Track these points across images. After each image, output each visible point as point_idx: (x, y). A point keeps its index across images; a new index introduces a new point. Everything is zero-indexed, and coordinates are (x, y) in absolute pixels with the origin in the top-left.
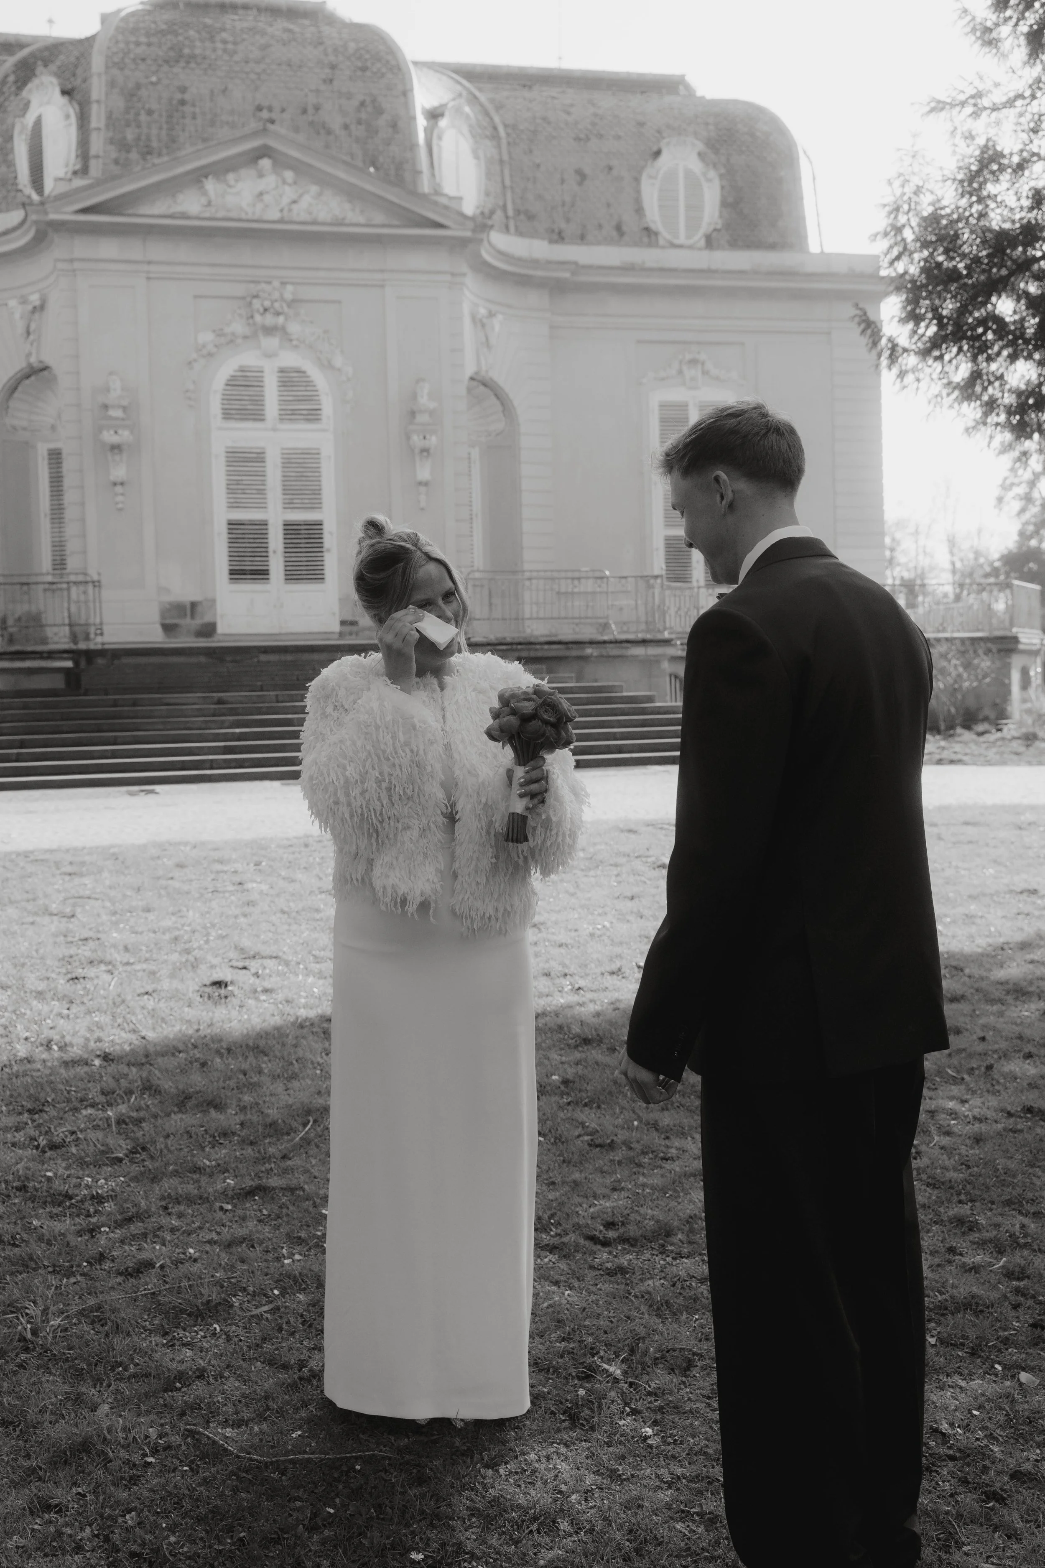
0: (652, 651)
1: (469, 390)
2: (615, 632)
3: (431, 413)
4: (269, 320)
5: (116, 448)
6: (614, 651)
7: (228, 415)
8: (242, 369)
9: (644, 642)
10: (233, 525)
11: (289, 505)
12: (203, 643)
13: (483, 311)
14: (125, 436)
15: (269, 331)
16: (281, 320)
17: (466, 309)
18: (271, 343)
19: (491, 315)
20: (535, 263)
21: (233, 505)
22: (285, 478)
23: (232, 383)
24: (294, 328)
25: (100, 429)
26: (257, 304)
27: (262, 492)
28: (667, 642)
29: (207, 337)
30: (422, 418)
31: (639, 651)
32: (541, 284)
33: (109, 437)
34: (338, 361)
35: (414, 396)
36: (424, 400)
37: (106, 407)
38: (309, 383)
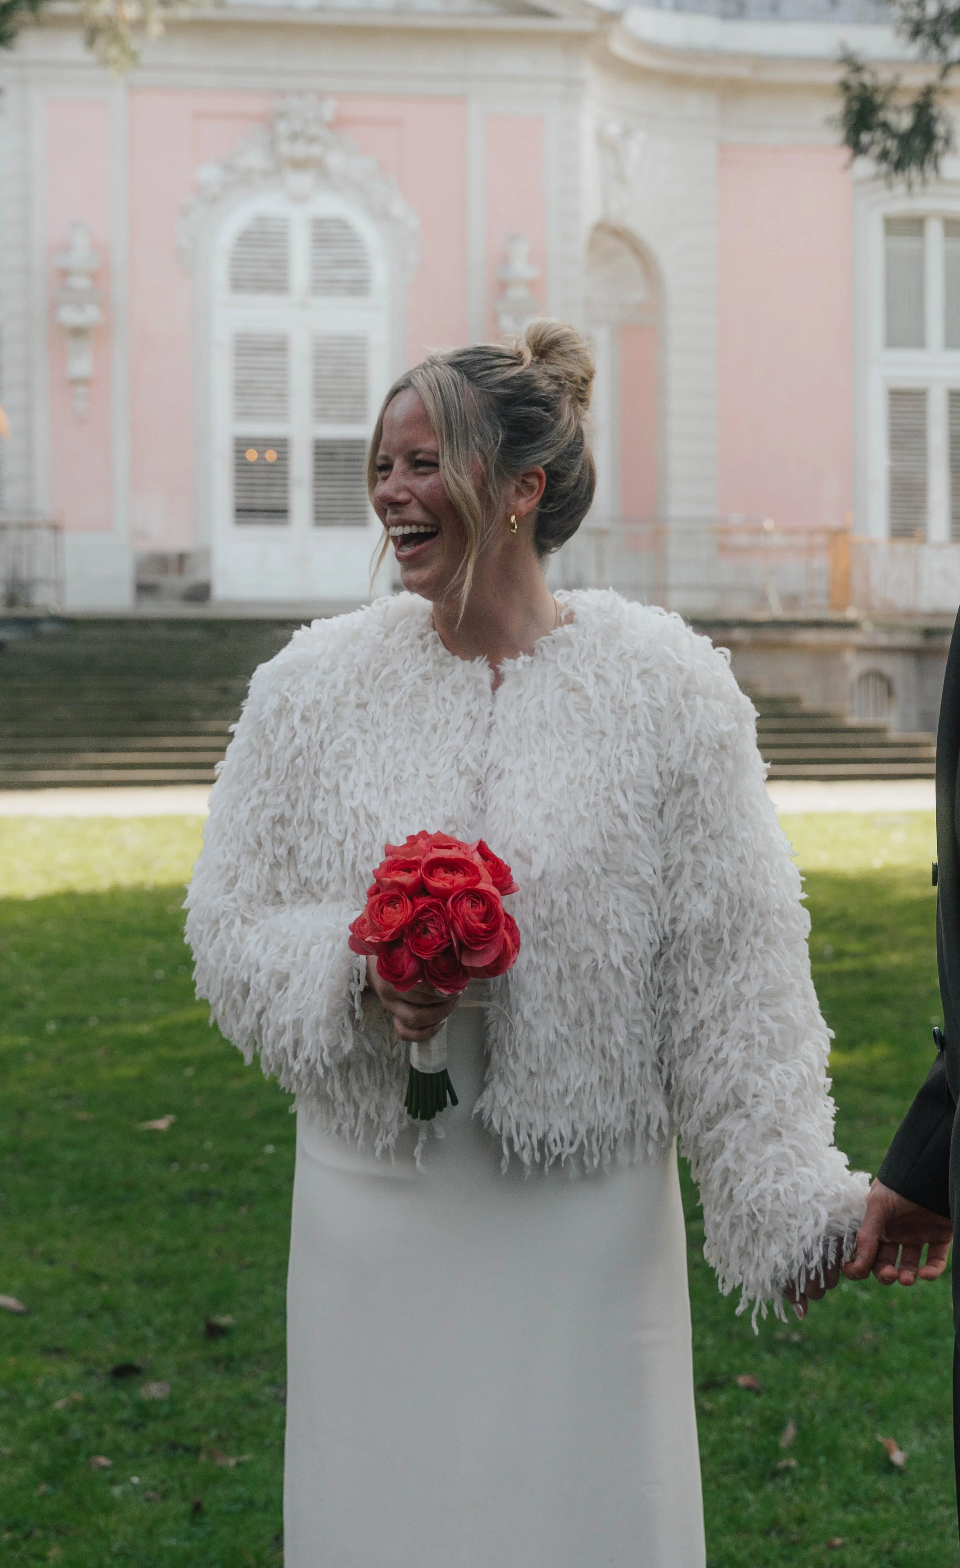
0: (829, 637)
1: (592, 244)
2: (776, 610)
3: (531, 285)
4: (300, 150)
5: (78, 332)
6: (774, 635)
7: (237, 284)
8: (261, 220)
9: (818, 625)
10: (241, 445)
11: (321, 415)
12: (192, 611)
13: (614, 129)
14: (90, 315)
15: (299, 165)
16: (316, 150)
17: (587, 126)
18: (302, 181)
19: (627, 133)
20: (695, 54)
21: (242, 414)
22: (318, 377)
23: (246, 239)
24: (336, 161)
25: (54, 306)
26: (283, 127)
27: (282, 396)
28: (850, 625)
29: (210, 173)
30: (517, 293)
31: (809, 636)
32: (708, 84)
33: (70, 316)
34: (398, 208)
35: (505, 260)
36: (522, 268)
37: (65, 273)
38: (354, 241)
